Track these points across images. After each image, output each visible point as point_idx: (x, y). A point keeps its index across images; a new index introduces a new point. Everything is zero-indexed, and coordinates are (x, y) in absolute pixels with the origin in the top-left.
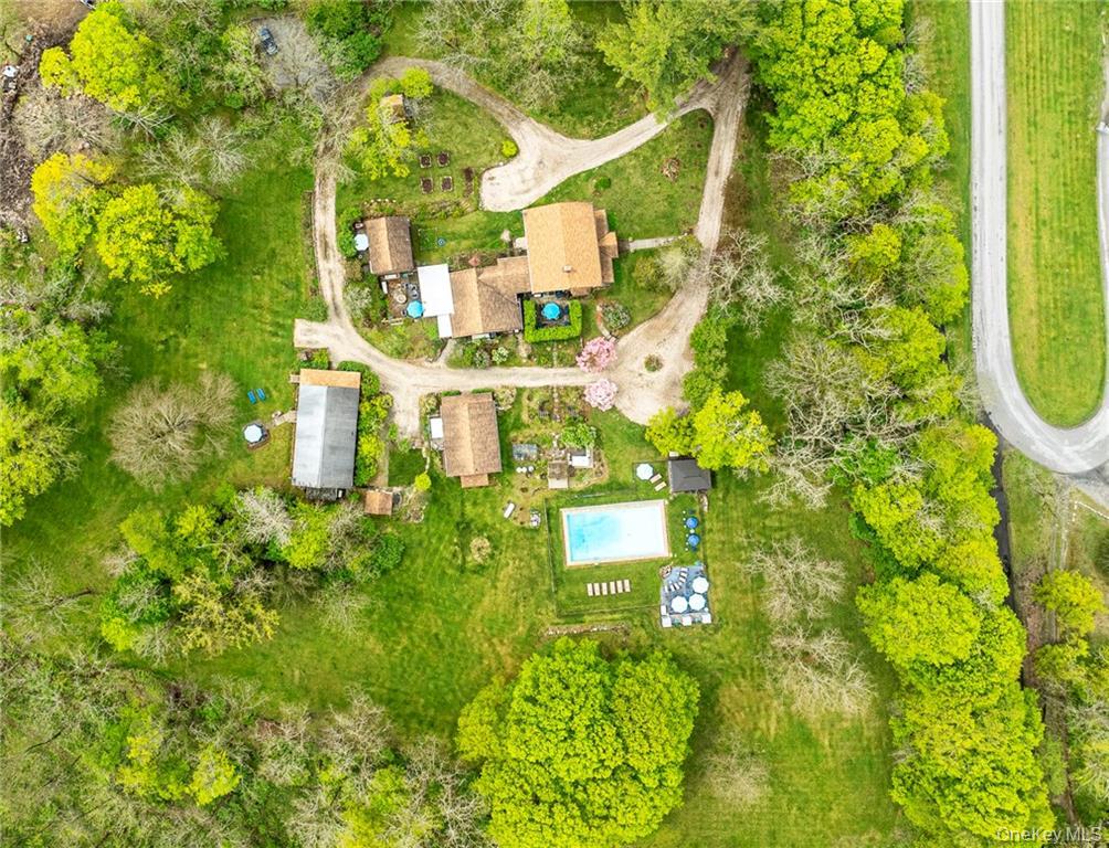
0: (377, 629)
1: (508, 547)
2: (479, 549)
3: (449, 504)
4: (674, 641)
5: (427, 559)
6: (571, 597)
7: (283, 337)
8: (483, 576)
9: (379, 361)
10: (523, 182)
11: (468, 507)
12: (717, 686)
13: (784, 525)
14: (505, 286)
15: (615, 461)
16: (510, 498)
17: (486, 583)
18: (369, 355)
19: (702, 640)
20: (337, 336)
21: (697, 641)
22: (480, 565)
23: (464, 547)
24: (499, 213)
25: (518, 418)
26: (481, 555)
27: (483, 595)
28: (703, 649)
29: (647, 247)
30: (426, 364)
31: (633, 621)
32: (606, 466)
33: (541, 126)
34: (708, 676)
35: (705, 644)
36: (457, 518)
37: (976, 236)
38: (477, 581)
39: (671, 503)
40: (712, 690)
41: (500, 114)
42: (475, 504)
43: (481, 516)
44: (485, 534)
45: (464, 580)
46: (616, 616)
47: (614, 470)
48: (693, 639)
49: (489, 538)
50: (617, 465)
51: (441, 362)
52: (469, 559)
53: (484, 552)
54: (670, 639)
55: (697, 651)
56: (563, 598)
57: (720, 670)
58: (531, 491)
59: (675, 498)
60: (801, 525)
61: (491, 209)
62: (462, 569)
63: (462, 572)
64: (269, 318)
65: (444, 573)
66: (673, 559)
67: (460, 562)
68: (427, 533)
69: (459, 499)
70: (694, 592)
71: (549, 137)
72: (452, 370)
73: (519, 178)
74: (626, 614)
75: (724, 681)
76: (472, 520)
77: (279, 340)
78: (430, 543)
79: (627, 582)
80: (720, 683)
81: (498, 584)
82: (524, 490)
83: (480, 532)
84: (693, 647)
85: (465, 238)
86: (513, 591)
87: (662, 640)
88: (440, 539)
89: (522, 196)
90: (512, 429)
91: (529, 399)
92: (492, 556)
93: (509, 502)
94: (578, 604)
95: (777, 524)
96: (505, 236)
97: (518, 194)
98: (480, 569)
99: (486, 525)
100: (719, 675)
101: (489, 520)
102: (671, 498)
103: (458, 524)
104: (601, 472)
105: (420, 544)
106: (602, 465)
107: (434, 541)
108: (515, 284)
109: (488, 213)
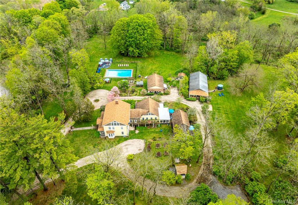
7: (216, 107)
10: (127, 148)
24: (139, 139)
29: (87, 127)
30: (168, 101)
61: (141, 140)
64: (222, 111)
73: (128, 149)
77: (217, 106)
79: (119, 66)
85: (153, 132)
89: (129, 143)
96: (137, 132)
97: (130, 144)
109: (143, 139)
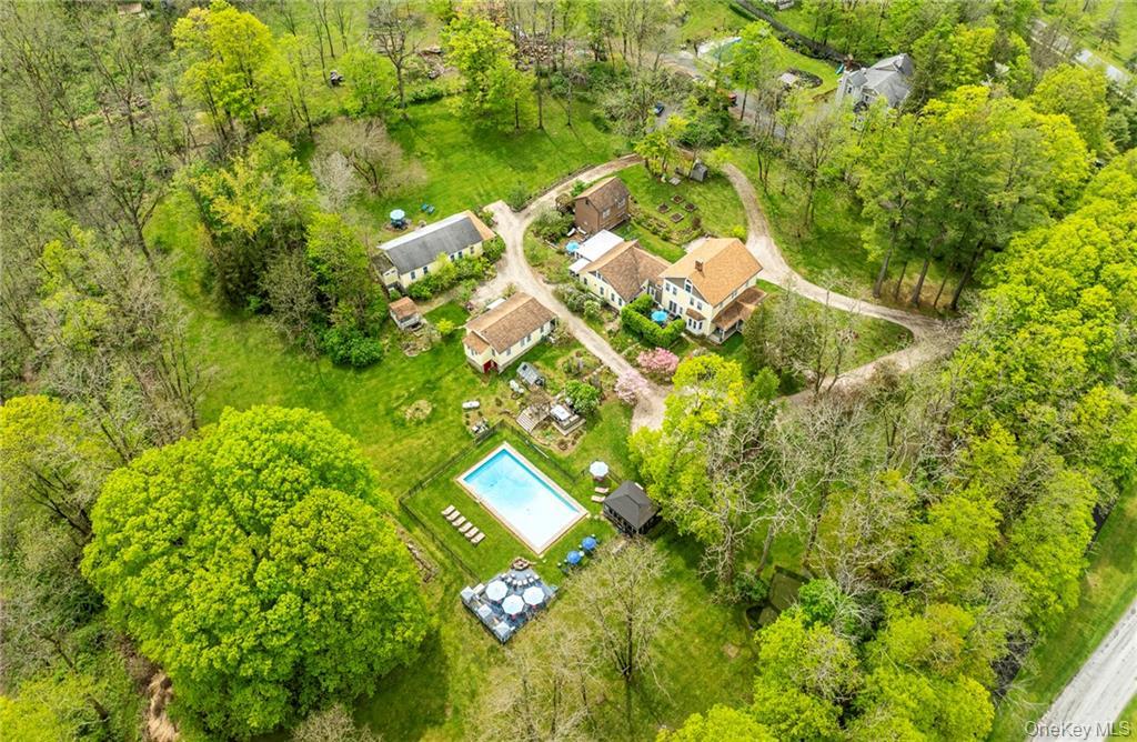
0: (288, 395)
1: (437, 428)
2: (417, 409)
3: (440, 364)
4: (453, 633)
5: (380, 385)
6: (427, 503)
8: (395, 429)
9: (516, 253)
11: (450, 378)
12: (436, 723)
13: (669, 650)
14: (645, 267)
15: (586, 450)
16: (483, 399)
17: (389, 436)
18: (515, 247)
19: (475, 660)
20: (511, 224)
21: (470, 656)
22: (404, 420)
23: (411, 398)
25: (555, 358)
26: (413, 414)
27: (376, 442)
28: (468, 670)
30: (541, 281)
31: (445, 575)
32: (575, 446)
33: (775, 247)
34: (439, 701)
35: (474, 668)
36: (433, 378)
37: (1117, 633)
38: (388, 429)
39: (592, 520)
40: (426, 721)
41: (754, 223)
42: (456, 379)
43: (449, 390)
44: (435, 405)
45: (381, 421)
46: (439, 555)
47: (578, 455)
48: (470, 652)
49: (434, 410)
50: (585, 454)
51: (551, 287)
52: (403, 408)
53: (418, 414)
54: (453, 628)
55: (460, 665)
56: (422, 498)
57: (456, 711)
58: (501, 409)
59: (599, 520)
60: (686, 668)
62: (389, 412)
63: (387, 414)
64: (489, 187)
65: (376, 404)
66: (540, 561)
67: (395, 405)
68: (404, 368)
69: (451, 367)
70: (521, 595)
71: (774, 255)
72: (552, 297)
74: (447, 562)
75: (447, 726)
76: (440, 388)
77: (479, 200)
78: (396, 376)
79: (481, 536)
80: (441, 724)
81: (396, 445)
82: (499, 403)
83: (435, 400)
84: (461, 658)
86: (398, 458)
87: (445, 620)
88: (405, 379)
90: (544, 360)
91: (578, 355)
92: (419, 423)
93: (478, 400)
94: (426, 514)
95: (663, 642)
98: (400, 424)
99: (444, 400)
100: (449, 712)
101: (450, 398)
102: (596, 517)
103: (429, 382)
104: (566, 447)
105: (390, 370)
106: (573, 443)
107: (400, 377)
108: (653, 271)
